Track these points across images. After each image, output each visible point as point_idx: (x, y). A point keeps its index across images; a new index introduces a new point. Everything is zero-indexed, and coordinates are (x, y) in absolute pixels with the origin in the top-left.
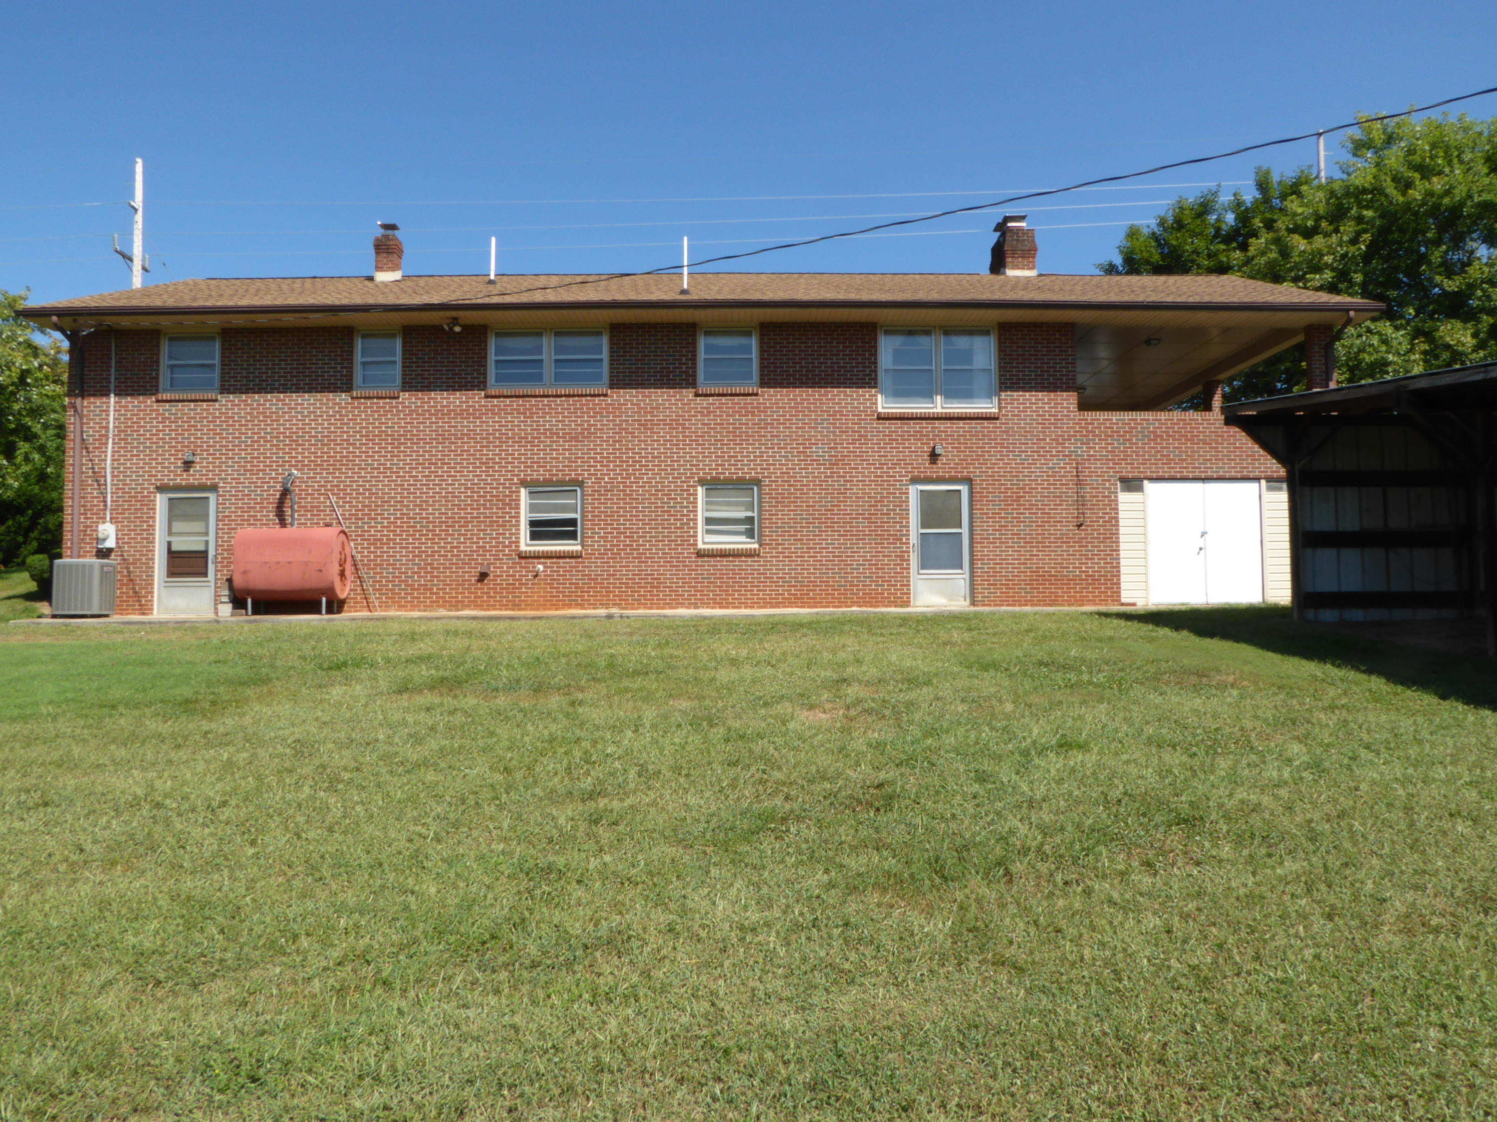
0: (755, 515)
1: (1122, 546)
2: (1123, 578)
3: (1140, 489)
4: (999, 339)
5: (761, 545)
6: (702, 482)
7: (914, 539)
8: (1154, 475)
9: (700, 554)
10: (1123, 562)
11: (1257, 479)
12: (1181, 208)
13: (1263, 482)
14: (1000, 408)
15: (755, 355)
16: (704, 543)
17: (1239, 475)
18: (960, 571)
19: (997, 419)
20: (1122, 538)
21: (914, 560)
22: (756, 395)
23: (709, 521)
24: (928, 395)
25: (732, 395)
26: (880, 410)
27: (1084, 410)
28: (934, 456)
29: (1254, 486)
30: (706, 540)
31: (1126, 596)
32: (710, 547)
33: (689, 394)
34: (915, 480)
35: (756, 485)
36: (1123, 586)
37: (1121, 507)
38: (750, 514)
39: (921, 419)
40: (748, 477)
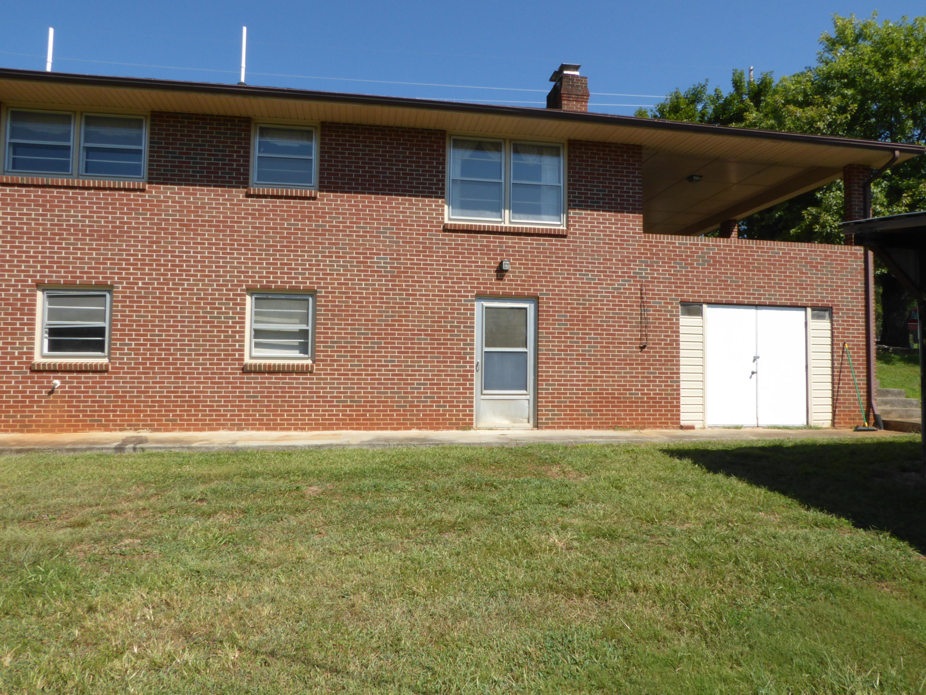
0: (310, 328)
1: (682, 369)
2: (682, 400)
3: (699, 313)
4: (569, 156)
5: (314, 362)
6: (251, 291)
7: (478, 358)
8: (713, 300)
9: (246, 370)
10: (682, 385)
11: (804, 307)
12: (677, 98)
13: (809, 310)
14: (568, 226)
15: (315, 156)
16: (252, 358)
17: (788, 303)
18: (524, 392)
19: (565, 236)
20: (682, 361)
21: (477, 379)
22: (315, 198)
23: (258, 333)
24: (497, 209)
25: (287, 197)
26: (446, 221)
27: (649, 233)
28: (501, 272)
29: (799, 314)
30: (254, 354)
31: (685, 419)
32: (258, 362)
33: (239, 194)
34: (480, 296)
35: (312, 296)
36: (682, 408)
37: (682, 330)
38: (304, 327)
39: (489, 232)
40: (302, 287)
